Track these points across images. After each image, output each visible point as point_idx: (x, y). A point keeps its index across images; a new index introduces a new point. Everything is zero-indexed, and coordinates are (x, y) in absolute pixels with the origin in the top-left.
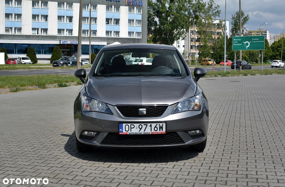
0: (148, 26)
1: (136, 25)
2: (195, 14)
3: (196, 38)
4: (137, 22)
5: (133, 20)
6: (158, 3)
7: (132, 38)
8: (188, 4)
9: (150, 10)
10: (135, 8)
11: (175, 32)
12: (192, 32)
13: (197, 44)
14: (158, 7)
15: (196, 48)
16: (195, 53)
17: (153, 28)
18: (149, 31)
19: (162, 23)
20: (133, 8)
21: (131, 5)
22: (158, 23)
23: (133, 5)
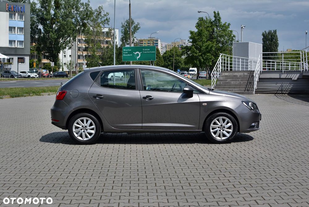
0: (31, 34)
1: (18, 33)
2: (82, 22)
3: (84, 47)
4: (19, 30)
5: (14, 28)
6: (42, 9)
7: (13, 47)
8: (75, 11)
9: (33, 17)
10: (17, 14)
11: (61, 41)
12: (79, 41)
13: (85, 53)
14: (43, 14)
15: (83, 58)
16: (83, 64)
17: (36, 36)
18: (33, 39)
19: (47, 32)
20: (15, 15)
21: (12, 11)
22: (42, 31)
23: (14, 11)
